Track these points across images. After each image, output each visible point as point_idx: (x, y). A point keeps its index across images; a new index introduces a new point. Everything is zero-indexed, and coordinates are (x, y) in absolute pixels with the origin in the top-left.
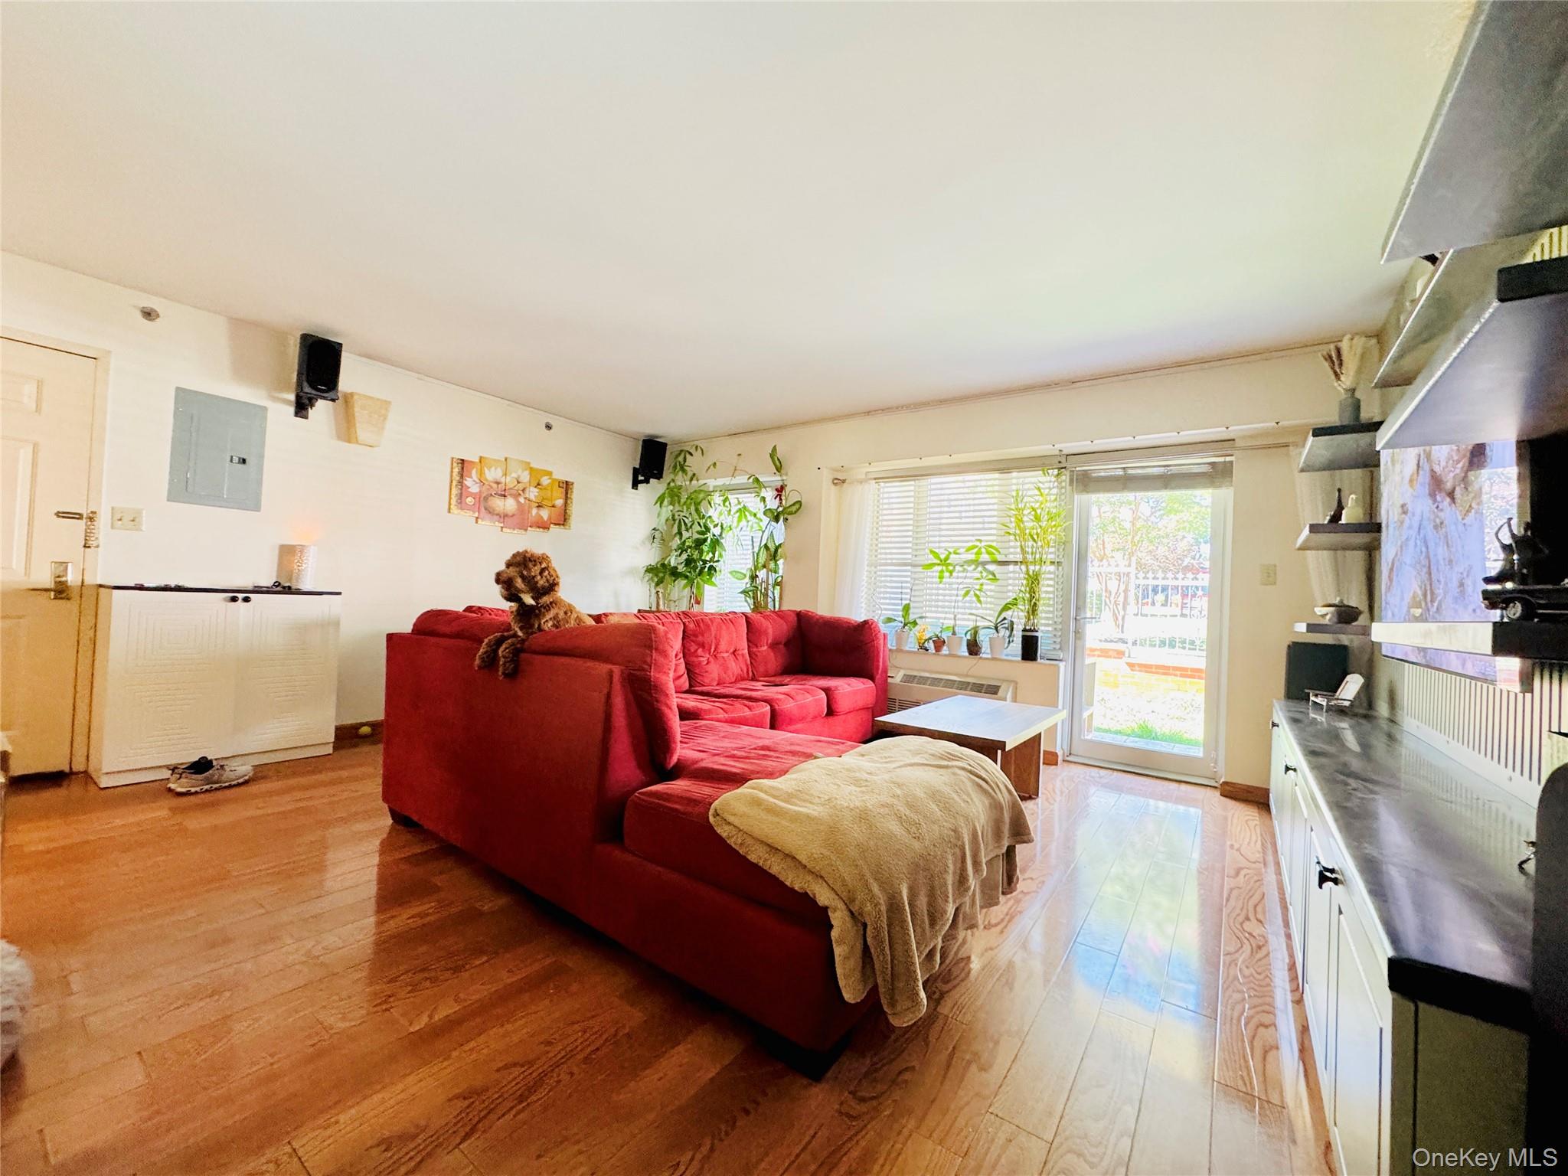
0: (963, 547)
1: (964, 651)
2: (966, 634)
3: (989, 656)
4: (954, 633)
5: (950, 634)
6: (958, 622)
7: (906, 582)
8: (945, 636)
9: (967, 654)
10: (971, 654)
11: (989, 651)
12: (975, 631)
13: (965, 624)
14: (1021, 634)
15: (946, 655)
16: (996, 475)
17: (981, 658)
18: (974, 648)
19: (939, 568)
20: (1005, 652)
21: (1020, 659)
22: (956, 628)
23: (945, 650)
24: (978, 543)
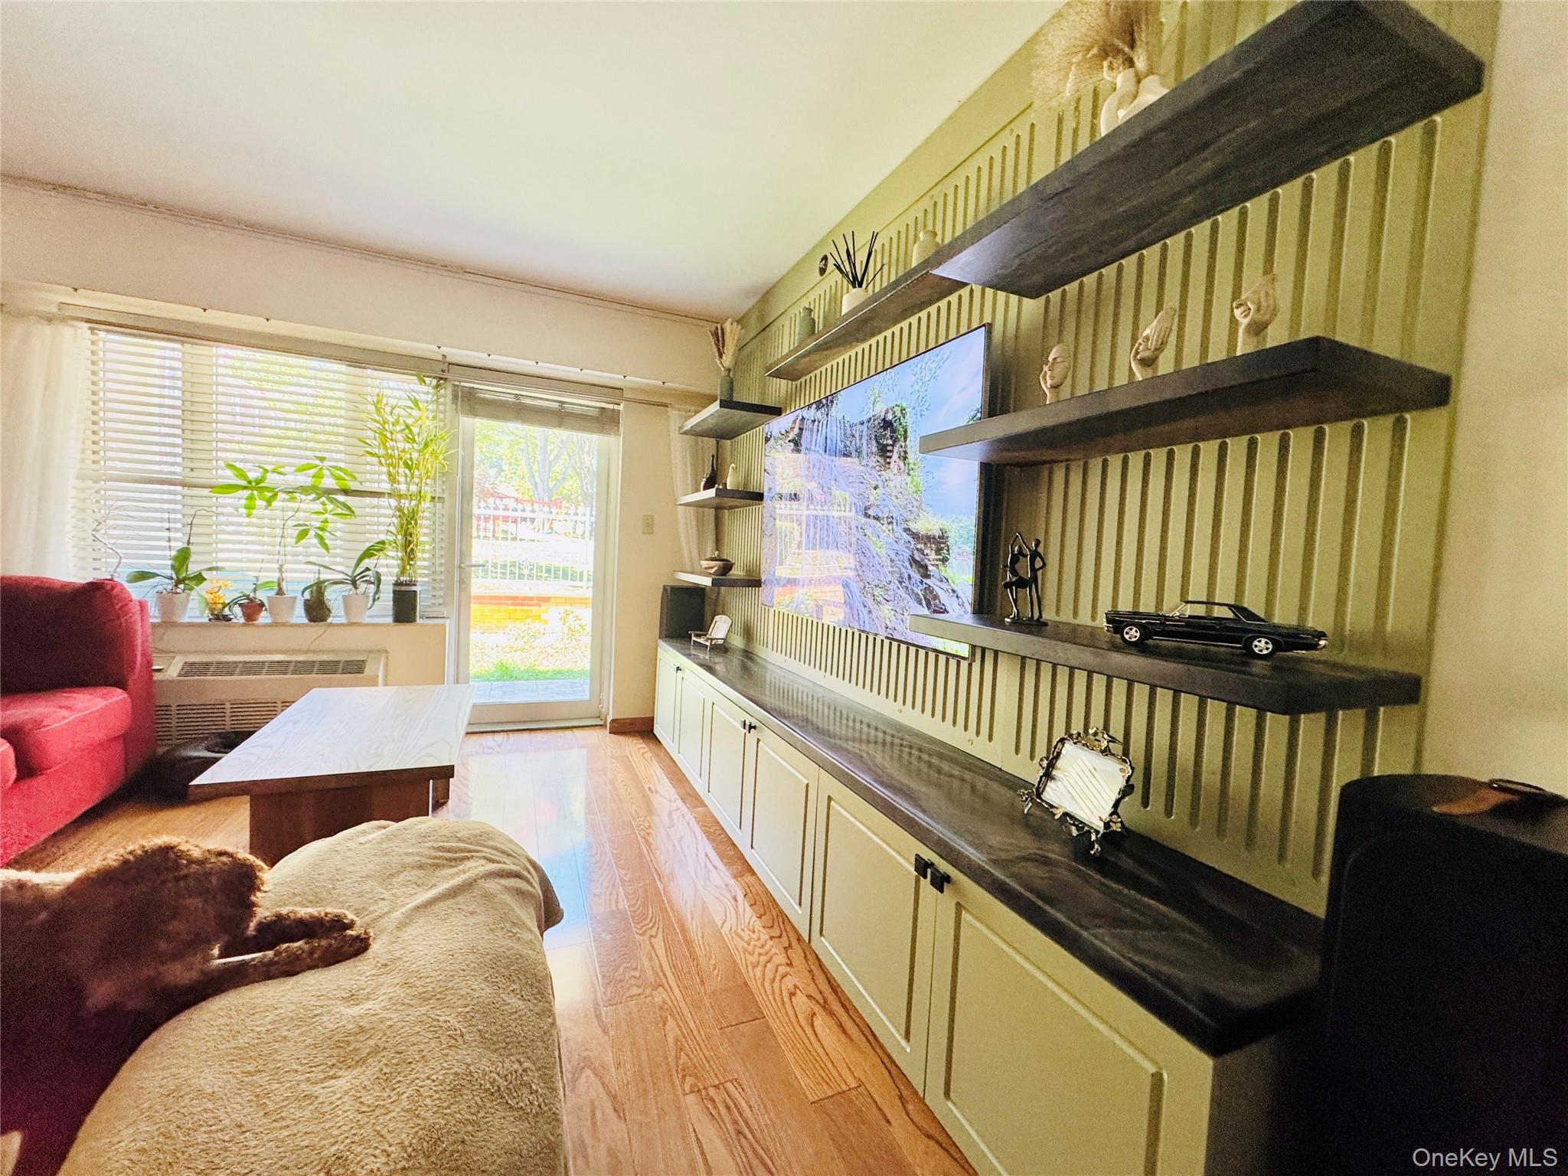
0: (291, 465)
1: (299, 615)
2: (303, 593)
3: (343, 620)
4: (280, 592)
5: (272, 593)
6: (284, 575)
7: (175, 511)
8: (262, 596)
9: (305, 621)
10: (312, 619)
11: (342, 613)
12: (319, 588)
13: (299, 580)
14: (391, 588)
15: (266, 625)
16: (342, 367)
17: (331, 624)
18: (317, 610)
19: (246, 493)
20: (368, 613)
21: (390, 620)
22: (284, 585)
23: (264, 618)
24: (318, 462)
